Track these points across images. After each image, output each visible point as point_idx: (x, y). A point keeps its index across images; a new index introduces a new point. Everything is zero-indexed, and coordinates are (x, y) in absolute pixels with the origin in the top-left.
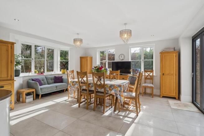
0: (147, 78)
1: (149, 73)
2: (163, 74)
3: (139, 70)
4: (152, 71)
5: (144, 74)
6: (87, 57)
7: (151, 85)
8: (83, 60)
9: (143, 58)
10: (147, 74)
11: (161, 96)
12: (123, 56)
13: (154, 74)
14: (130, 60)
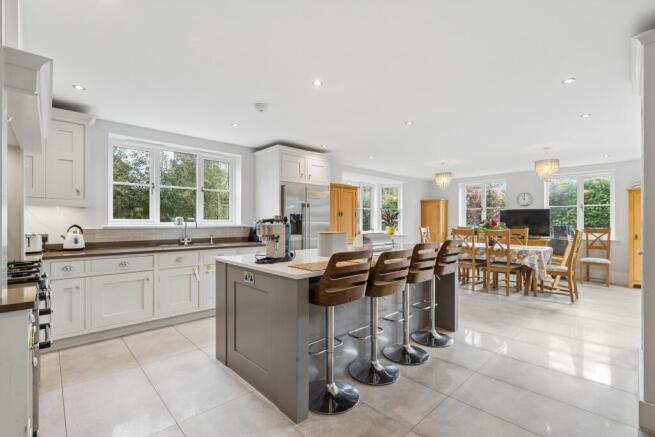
0: (594, 245)
1: (597, 235)
2: (636, 237)
3: (572, 228)
4: (607, 230)
5: (584, 237)
6: (439, 201)
7: (604, 261)
8: (429, 208)
9: (581, 200)
10: (592, 237)
11: (632, 285)
12: (527, 197)
13: (613, 238)
14: (546, 206)
